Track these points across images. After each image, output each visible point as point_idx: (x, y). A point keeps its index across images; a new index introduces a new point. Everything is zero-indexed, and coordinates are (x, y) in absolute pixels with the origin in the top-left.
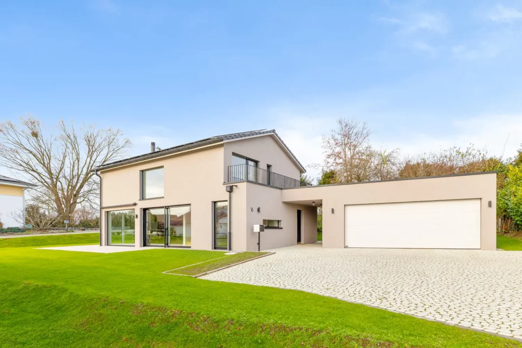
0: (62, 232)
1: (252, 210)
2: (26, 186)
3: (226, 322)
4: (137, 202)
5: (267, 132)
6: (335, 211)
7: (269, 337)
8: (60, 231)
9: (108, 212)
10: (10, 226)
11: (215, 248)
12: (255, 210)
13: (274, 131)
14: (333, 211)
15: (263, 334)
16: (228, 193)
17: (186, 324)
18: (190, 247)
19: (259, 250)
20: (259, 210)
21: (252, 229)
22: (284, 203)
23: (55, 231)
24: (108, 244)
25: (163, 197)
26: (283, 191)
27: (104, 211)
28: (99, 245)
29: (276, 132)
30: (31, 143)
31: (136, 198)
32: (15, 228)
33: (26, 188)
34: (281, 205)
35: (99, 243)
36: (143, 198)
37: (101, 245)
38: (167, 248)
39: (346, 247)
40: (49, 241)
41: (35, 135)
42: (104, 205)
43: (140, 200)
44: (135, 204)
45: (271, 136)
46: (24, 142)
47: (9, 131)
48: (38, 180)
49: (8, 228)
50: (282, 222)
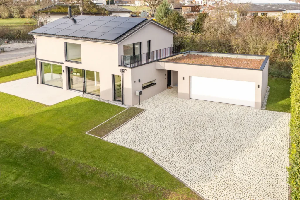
3: (111, 175)
4: (63, 62)
5: (149, 22)
6: (185, 78)
7: (124, 181)
9: (41, 62)
11: (115, 100)
12: (137, 81)
14: (183, 78)
15: (122, 180)
16: (121, 73)
17: (98, 174)
20: (139, 81)
21: (135, 93)
22: (157, 69)
24: (42, 83)
26: (156, 62)
27: (38, 61)
31: (63, 59)
36: (67, 60)
37: (38, 83)
39: (190, 98)
42: (38, 57)
43: (65, 61)
50: (156, 80)
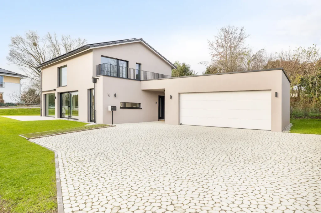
0: (38, 107)
1: (109, 95)
2: (21, 77)
5: (137, 40)
8: (38, 106)
9: (45, 94)
10: (8, 102)
11: (90, 121)
12: (113, 95)
13: (141, 39)
14: (171, 97)
16: (94, 83)
18: (78, 119)
19: (113, 124)
20: (115, 95)
23: (34, 106)
24: (45, 115)
25: (67, 86)
26: (141, 82)
27: (43, 94)
28: (40, 116)
29: (143, 40)
30: (32, 50)
31: (55, 86)
32: (10, 103)
33: (21, 78)
34: (141, 92)
35: (40, 115)
36: (60, 85)
37: (41, 116)
38: (70, 120)
39: (180, 124)
40: (19, 112)
41: (35, 44)
42: (43, 90)
43: (57, 87)
44: (55, 90)
45: (140, 43)
46: (29, 49)
47: (20, 43)
48: (37, 73)
49: (7, 103)
50: (141, 104)
